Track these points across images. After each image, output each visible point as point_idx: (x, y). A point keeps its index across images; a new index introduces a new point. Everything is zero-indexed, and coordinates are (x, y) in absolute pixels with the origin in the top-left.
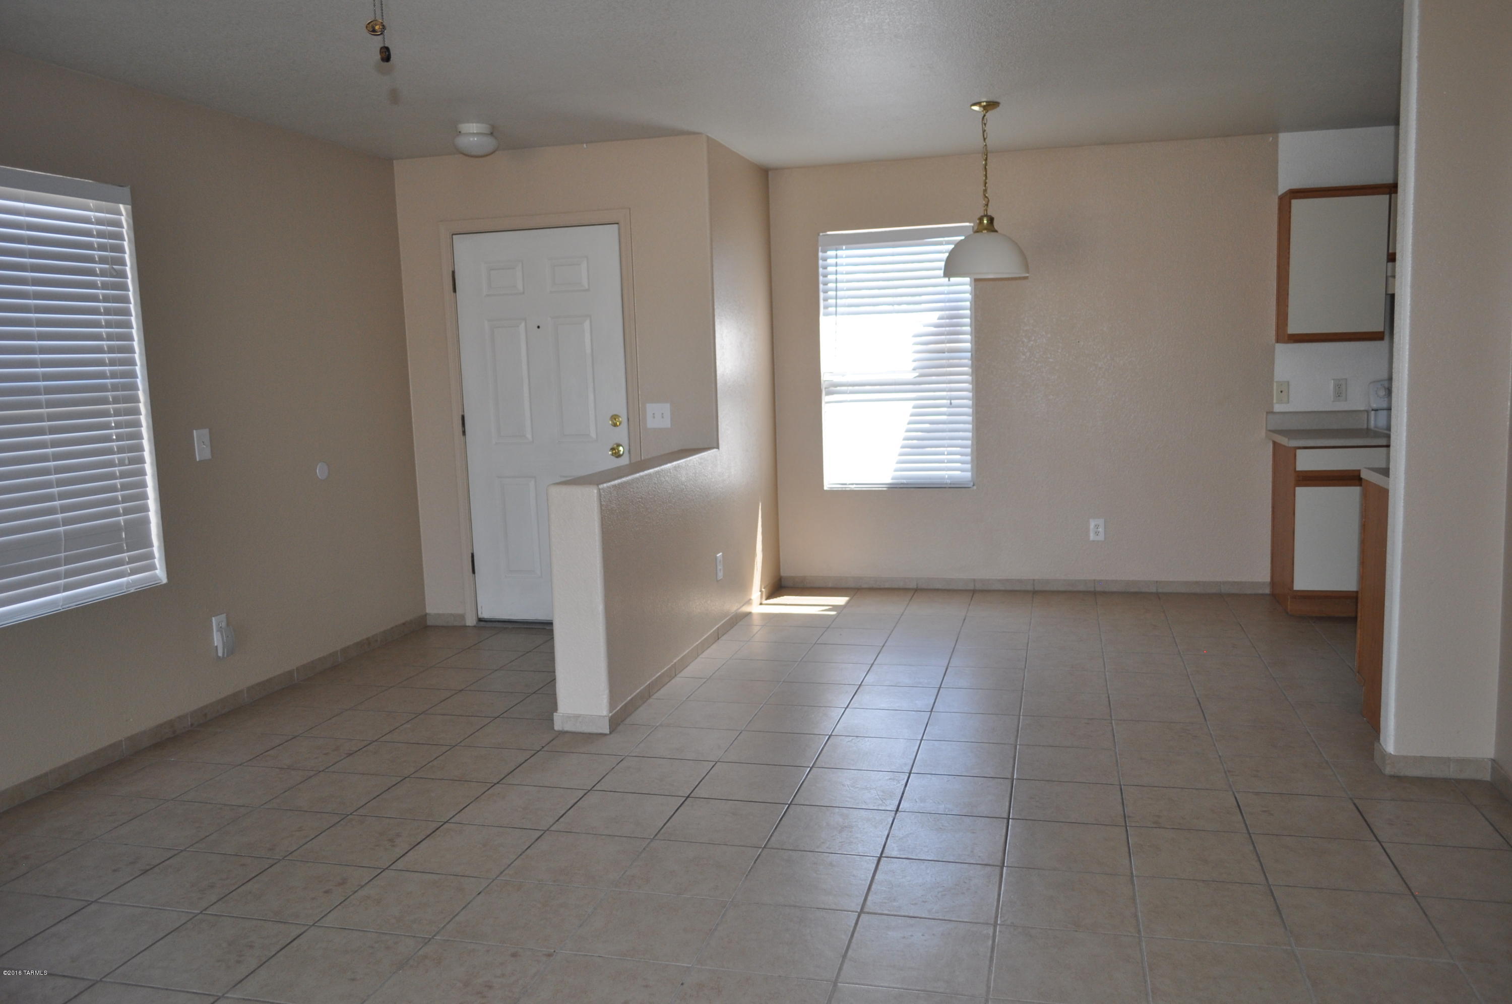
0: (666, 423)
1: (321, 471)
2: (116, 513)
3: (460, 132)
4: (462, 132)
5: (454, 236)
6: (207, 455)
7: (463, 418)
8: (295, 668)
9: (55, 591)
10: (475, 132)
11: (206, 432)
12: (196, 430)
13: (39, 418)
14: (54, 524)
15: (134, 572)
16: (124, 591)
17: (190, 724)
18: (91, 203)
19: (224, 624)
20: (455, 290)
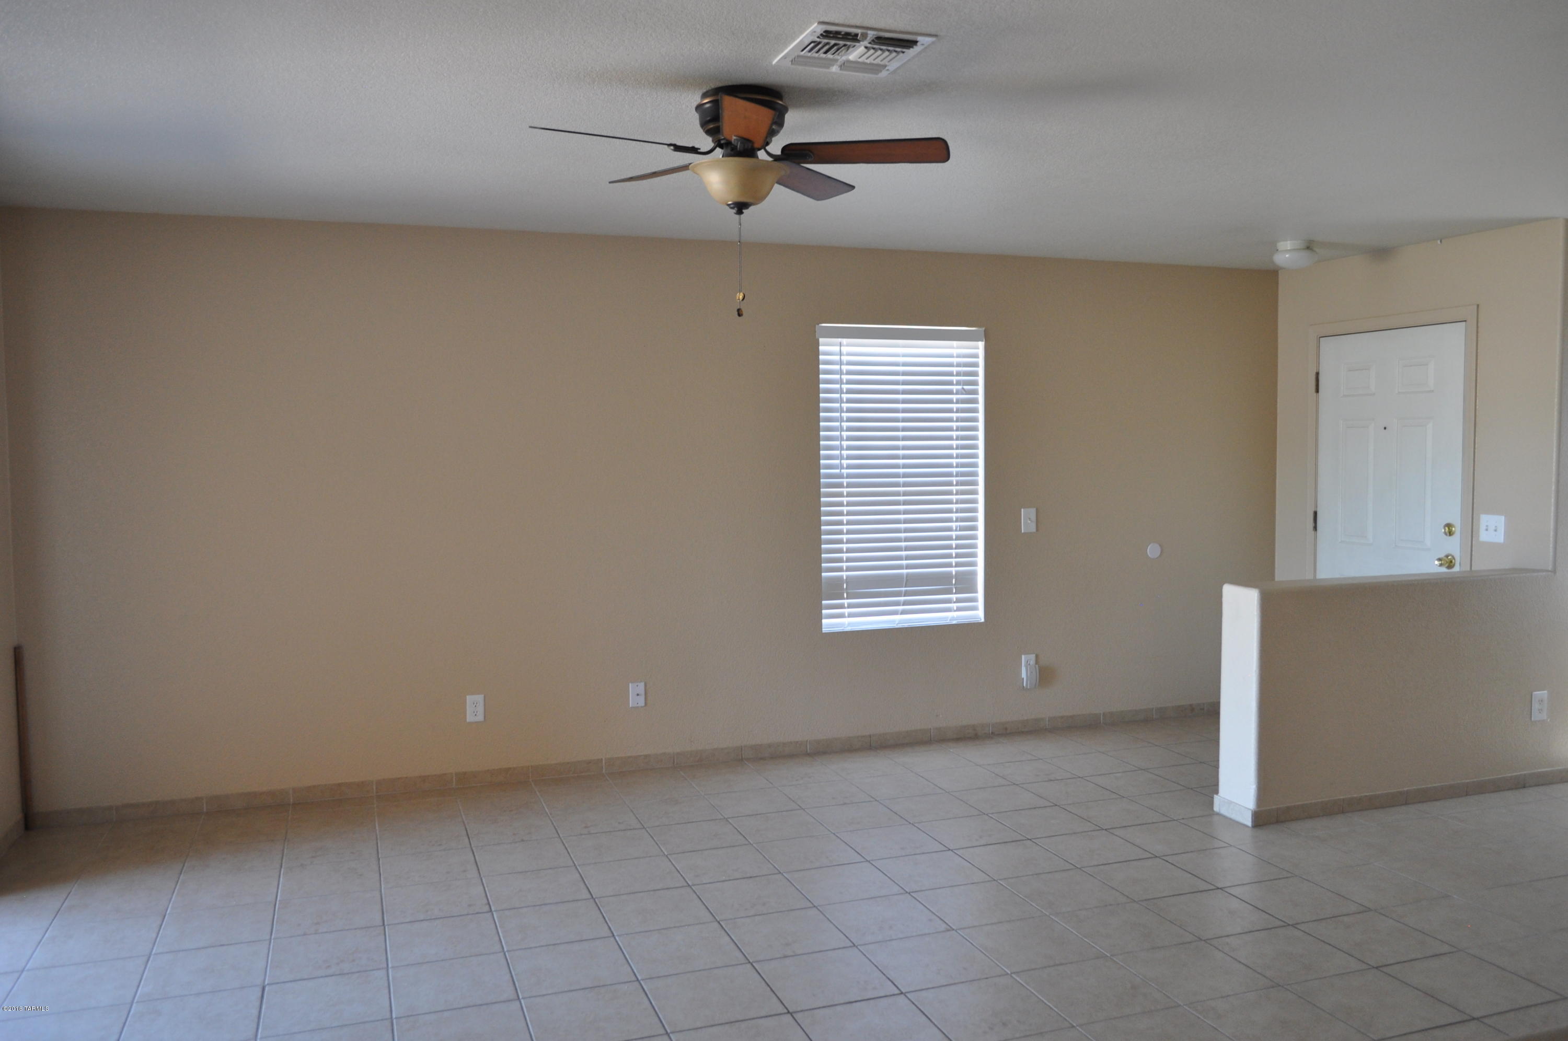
0: (1500, 538)
1: (1153, 551)
2: (950, 565)
3: (1277, 250)
4: (1279, 250)
5: (1321, 339)
6: (1033, 528)
7: (1315, 513)
8: (1102, 712)
9: (895, 613)
10: (1289, 248)
11: (1033, 512)
12: (1024, 508)
13: (897, 494)
14: (900, 567)
15: (959, 609)
16: (948, 622)
17: (991, 732)
18: (955, 343)
19: (1032, 662)
20: (1317, 391)
